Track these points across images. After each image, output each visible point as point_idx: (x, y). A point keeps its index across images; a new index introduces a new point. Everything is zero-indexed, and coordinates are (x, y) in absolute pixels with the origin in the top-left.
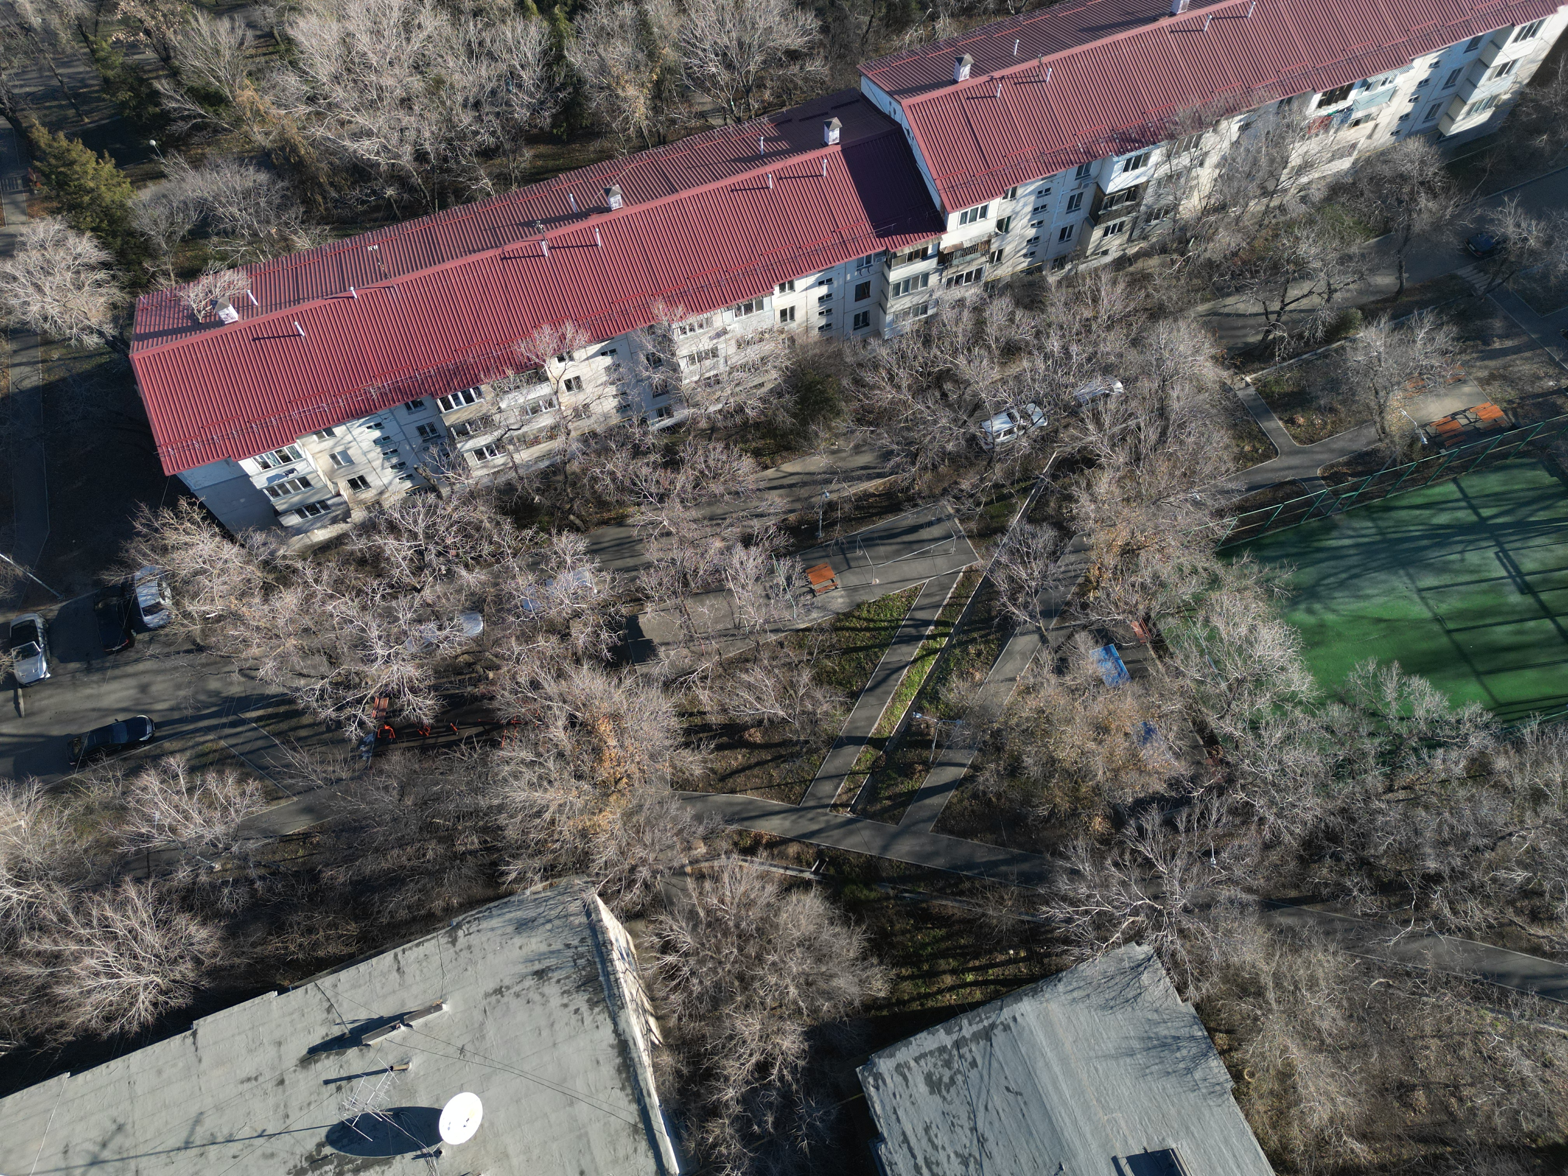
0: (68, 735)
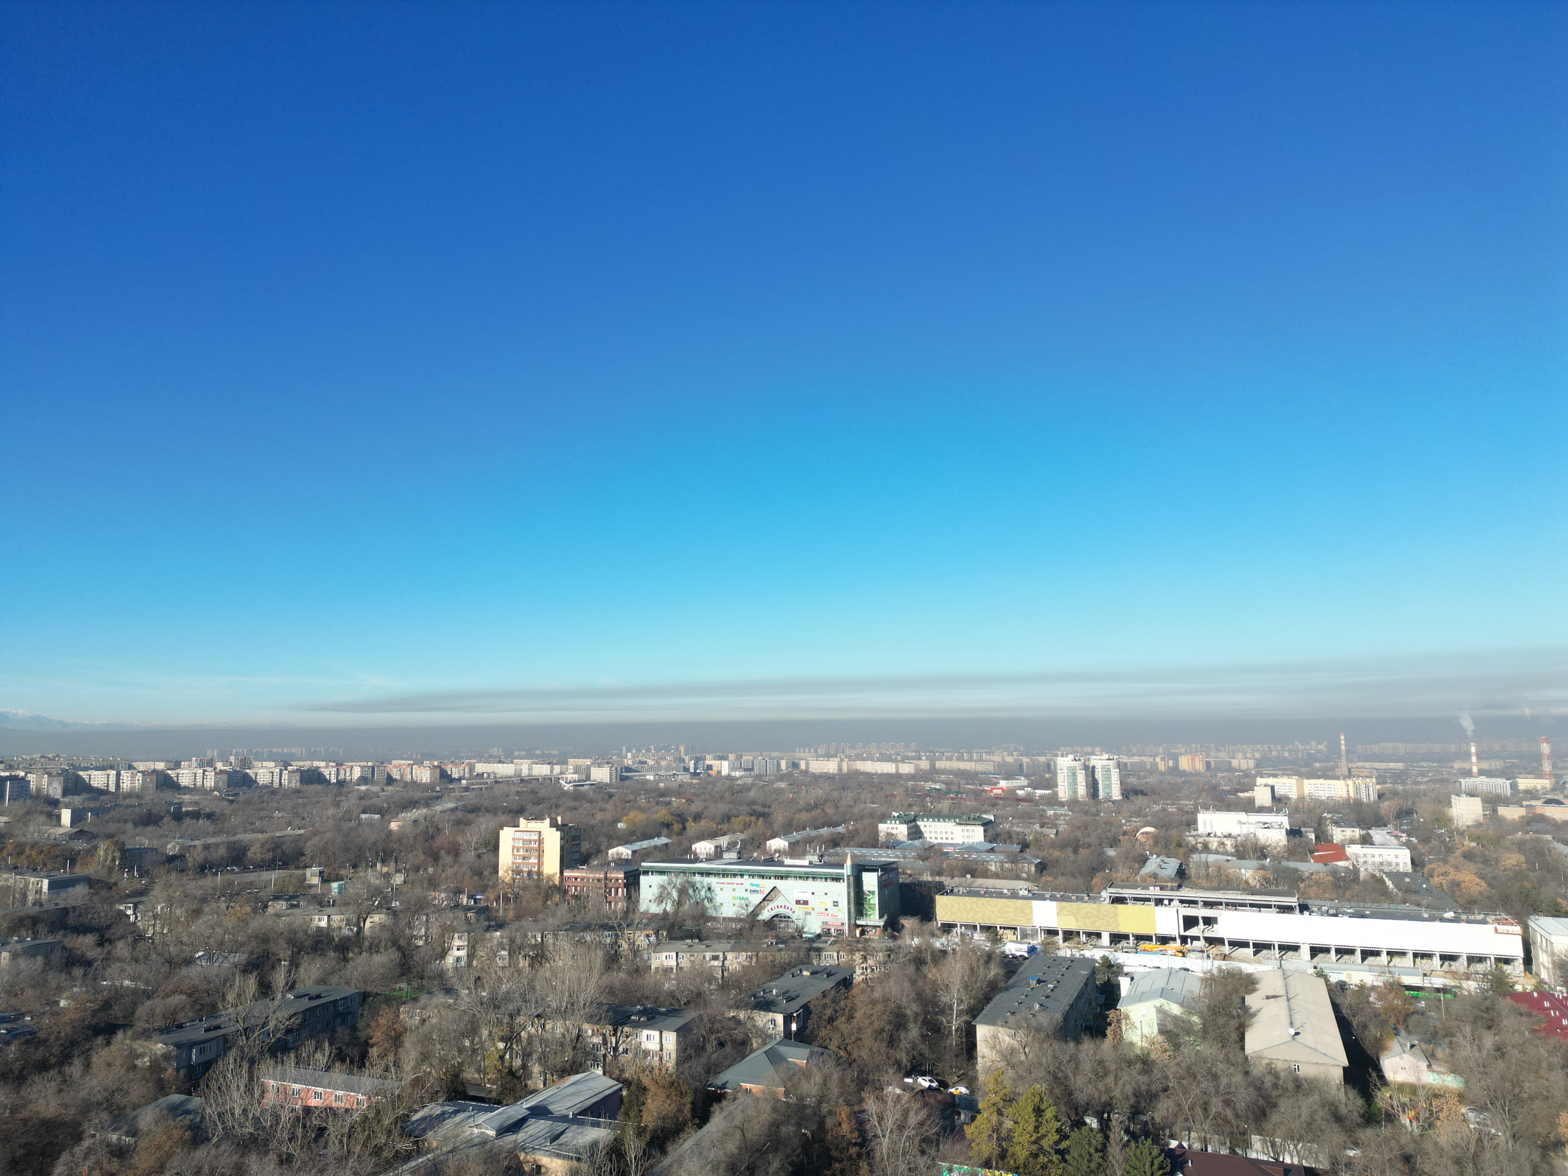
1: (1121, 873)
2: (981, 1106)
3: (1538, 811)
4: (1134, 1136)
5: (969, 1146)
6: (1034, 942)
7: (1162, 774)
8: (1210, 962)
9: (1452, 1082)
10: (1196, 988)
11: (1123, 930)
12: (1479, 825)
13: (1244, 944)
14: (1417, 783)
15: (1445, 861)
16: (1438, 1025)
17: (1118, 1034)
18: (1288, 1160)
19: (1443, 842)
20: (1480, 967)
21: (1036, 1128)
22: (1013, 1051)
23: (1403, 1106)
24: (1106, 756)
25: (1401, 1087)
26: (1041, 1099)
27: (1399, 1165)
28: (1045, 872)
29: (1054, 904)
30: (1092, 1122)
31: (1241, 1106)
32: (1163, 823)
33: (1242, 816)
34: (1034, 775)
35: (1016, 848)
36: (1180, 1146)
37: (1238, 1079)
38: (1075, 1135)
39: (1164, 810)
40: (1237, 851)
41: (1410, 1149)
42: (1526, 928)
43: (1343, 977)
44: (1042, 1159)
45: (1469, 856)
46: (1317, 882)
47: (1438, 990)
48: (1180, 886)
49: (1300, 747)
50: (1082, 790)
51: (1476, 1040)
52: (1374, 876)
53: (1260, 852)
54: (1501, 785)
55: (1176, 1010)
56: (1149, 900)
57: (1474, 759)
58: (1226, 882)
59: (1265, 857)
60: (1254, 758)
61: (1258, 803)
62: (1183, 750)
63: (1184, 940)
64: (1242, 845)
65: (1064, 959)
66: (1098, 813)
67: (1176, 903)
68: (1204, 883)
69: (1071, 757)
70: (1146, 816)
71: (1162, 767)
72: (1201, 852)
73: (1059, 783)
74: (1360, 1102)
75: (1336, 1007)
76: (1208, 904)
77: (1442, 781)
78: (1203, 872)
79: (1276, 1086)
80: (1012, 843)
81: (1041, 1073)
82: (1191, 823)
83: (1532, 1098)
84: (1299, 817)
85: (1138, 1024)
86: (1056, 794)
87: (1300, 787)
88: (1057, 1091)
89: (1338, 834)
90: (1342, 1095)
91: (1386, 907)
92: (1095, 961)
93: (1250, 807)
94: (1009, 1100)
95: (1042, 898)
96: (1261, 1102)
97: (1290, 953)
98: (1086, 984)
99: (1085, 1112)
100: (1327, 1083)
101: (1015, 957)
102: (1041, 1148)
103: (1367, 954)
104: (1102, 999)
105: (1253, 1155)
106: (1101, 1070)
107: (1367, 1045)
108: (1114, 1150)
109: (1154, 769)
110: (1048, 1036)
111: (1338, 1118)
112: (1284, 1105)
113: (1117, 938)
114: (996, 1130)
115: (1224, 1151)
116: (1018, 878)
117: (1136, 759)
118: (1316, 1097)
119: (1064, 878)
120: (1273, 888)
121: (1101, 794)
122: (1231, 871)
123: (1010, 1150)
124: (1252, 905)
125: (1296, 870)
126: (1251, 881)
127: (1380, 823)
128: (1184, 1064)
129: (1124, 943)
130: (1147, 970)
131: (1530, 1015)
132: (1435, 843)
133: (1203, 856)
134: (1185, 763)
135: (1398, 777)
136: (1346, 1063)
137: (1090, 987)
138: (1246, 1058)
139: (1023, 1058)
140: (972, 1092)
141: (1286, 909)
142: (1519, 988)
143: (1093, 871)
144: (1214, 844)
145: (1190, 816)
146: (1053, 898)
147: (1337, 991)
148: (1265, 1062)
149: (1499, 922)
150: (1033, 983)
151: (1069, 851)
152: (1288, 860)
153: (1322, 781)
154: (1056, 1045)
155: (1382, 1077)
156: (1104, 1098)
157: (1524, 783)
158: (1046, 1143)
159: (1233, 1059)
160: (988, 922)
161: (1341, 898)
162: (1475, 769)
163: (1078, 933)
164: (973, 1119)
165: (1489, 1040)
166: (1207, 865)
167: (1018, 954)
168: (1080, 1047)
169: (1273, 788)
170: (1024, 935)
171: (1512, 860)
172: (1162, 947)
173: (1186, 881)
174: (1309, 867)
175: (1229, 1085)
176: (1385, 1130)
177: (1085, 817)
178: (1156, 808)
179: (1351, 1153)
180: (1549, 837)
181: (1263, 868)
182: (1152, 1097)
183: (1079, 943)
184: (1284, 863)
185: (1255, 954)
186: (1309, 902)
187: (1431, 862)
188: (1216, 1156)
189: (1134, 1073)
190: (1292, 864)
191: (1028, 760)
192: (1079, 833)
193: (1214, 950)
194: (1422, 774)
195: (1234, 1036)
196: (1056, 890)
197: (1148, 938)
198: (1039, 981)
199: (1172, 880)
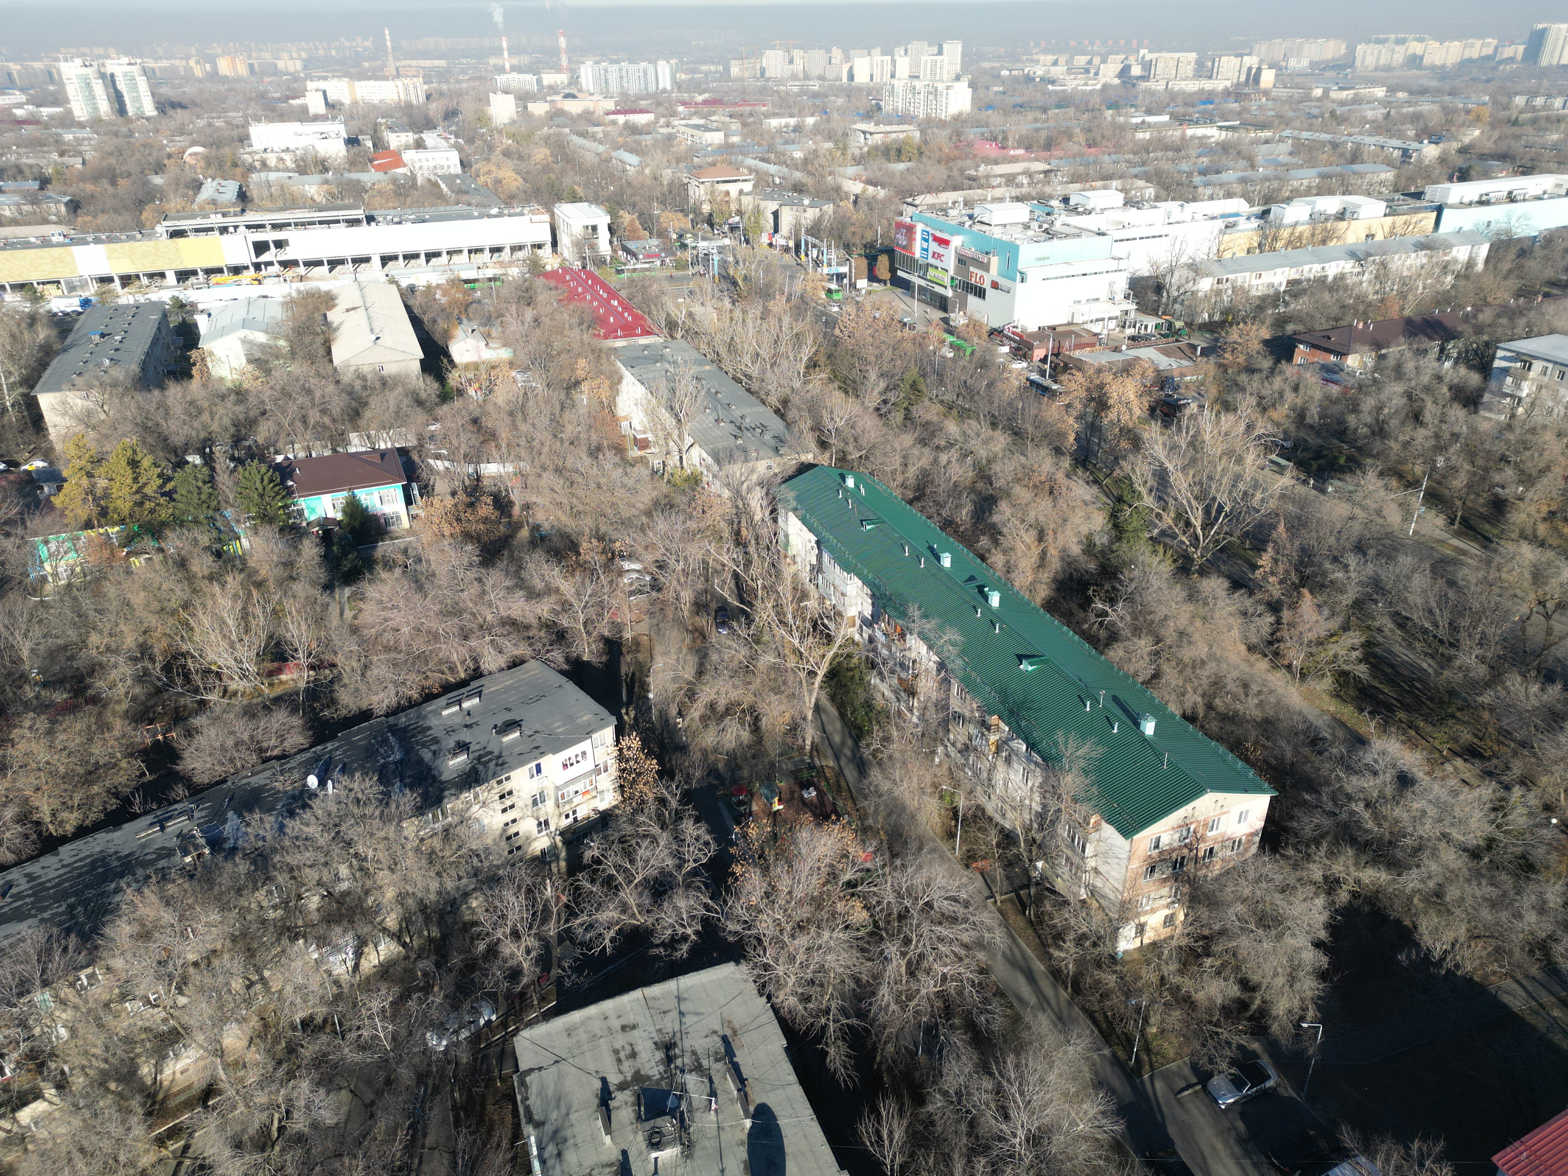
0: (1173, 1142)
1: (174, 203)
2: (65, 474)
3: (559, 106)
4: (240, 461)
5: (63, 515)
6: (85, 294)
7: (200, 81)
8: (288, 285)
9: (505, 354)
10: (276, 312)
11: (188, 266)
12: (513, 122)
13: (318, 263)
14: (458, 82)
15: (488, 160)
16: (492, 309)
17: (206, 373)
18: (383, 446)
19: (485, 141)
20: (520, 255)
21: (135, 480)
22: (89, 413)
23: (470, 381)
24: (126, 60)
25: (467, 367)
26: (135, 452)
27: (470, 427)
28: (79, 212)
29: (100, 247)
30: (195, 459)
31: (336, 411)
32: (213, 142)
33: (296, 126)
34: (33, 87)
35: (36, 185)
36: (287, 458)
37: (331, 388)
38: (179, 474)
39: (210, 125)
40: (298, 166)
41: (476, 414)
42: (553, 215)
43: (412, 281)
44: (148, 505)
45: (507, 154)
46: (379, 192)
47: (490, 280)
48: (243, 211)
49: (347, 44)
50: (104, 107)
51: (520, 315)
52: (429, 180)
53: (323, 166)
54: (528, 81)
55: (261, 338)
56: (211, 229)
57: (506, 54)
58: (292, 202)
59: (327, 170)
60: (300, 59)
61: (312, 111)
62: (219, 51)
63: (257, 267)
64: (302, 159)
65: (128, 306)
66: (131, 133)
67: (242, 229)
68: (269, 204)
69: (78, 62)
70: (191, 134)
71: (198, 72)
72: (260, 171)
73: (71, 97)
74: (436, 385)
75: (408, 308)
76: (276, 227)
77: (481, 78)
78: (266, 193)
79: (365, 387)
80: (25, 179)
81: (128, 427)
82: (244, 139)
83: (559, 354)
84: (355, 124)
85: (224, 359)
86: (70, 112)
87: (352, 90)
88: (150, 440)
89: (395, 140)
90: (421, 384)
91: (443, 209)
92: (164, 303)
93: (303, 116)
94: (98, 461)
95: (84, 242)
96: (354, 403)
97: (363, 265)
98: (159, 329)
99: (185, 452)
100: (408, 375)
101: (66, 314)
102: (145, 496)
103: (431, 256)
104: (181, 341)
105: (352, 450)
106: (194, 409)
107: (437, 337)
108: (223, 479)
109: (189, 77)
110: (127, 389)
111: (420, 403)
112: (375, 402)
113: (183, 276)
114: (91, 491)
115: (327, 453)
116: (45, 221)
117: (165, 63)
118: (400, 389)
119: (106, 216)
120: (339, 202)
121: (131, 110)
122: (294, 188)
123: (111, 506)
124: (321, 223)
125: (358, 182)
126: (316, 197)
127: (430, 125)
128: (278, 387)
129: (193, 279)
130: (223, 303)
131: (557, 288)
132: (479, 143)
133: (263, 175)
134: (224, 67)
135: (443, 75)
136: (422, 356)
137: (164, 332)
138: (335, 369)
139: (103, 416)
140: (51, 463)
141: (353, 222)
142: (548, 268)
143: (140, 204)
144: (272, 161)
145: (241, 130)
146: (97, 241)
147: (408, 294)
148: (352, 369)
149: (532, 212)
150: (96, 338)
151: (105, 183)
152: (349, 171)
153: (372, 82)
154: (139, 397)
155: (451, 361)
156: (203, 435)
157: (548, 79)
158: (149, 491)
159: (323, 372)
160: (20, 280)
161: (403, 205)
162: (507, 66)
163: (138, 277)
164: (60, 488)
165: (529, 314)
166: (269, 185)
167: (69, 310)
168: (167, 393)
169: (324, 93)
170: (72, 288)
171: (541, 154)
172: (236, 278)
173: (249, 205)
174: (370, 177)
175: (323, 396)
176: (457, 403)
177: (116, 140)
178: (201, 123)
179: (433, 428)
180: (567, 130)
181: (326, 182)
182: (252, 423)
183: (141, 287)
184: (347, 175)
185: (331, 271)
186: (374, 213)
187: (476, 163)
188: (321, 459)
189: (229, 405)
190: (355, 176)
191: (18, 67)
192: (112, 161)
193: (290, 273)
194: (463, 72)
195: (321, 352)
196: (99, 231)
197: (219, 271)
198: (103, 335)
199: (234, 205)
